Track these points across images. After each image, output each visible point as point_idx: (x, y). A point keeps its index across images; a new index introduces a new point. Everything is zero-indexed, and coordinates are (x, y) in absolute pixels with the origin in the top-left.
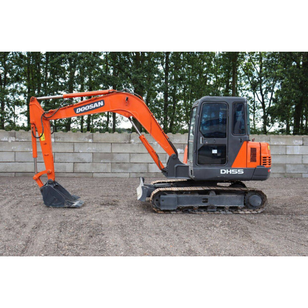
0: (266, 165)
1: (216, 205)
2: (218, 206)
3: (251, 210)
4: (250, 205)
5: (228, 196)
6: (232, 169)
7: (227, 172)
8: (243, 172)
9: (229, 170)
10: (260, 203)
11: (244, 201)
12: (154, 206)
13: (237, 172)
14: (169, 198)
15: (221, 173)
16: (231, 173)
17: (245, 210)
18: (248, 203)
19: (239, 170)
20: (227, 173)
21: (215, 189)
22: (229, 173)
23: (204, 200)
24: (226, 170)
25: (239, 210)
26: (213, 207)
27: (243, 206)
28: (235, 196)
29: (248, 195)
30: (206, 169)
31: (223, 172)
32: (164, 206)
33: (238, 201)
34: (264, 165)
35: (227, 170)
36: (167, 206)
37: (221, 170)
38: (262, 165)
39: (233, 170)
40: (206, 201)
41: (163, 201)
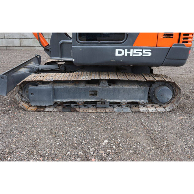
0: (187, 42)
1: (108, 101)
2: (112, 101)
3: (157, 106)
4: (156, 99)
5: (126, 87)
6: (133, 49)
7: (125, 53)
8: (150, 54)
9: (129, 51)
10: (171, 98)
11: (149, 93)
12: (24, 99)
13: (141, 54)
14: (40, 91)
15: (117, 54)
16: (131, 55)
17: (149, 105)
18: (154, 96)
19: (144, 51)
20: (126, 55)
21: (107, 78)
22: (129, 54)
23: (93, 93)
24: (124, 49)
25: (140, 106)
26: (103, 103)
27: (146, 101)
28: (136, 87)
29: (154, 86)
30: (92, 49)
31: (120, 52)
32: (34, 101)
33: (141, 94)
34: (184, 42)
35: (126, 50)
36: (39, 101)
37: (117, 50)
38: (181, 43)
39: (135, 50)
40: (95, 93)
41: (32, 94)
